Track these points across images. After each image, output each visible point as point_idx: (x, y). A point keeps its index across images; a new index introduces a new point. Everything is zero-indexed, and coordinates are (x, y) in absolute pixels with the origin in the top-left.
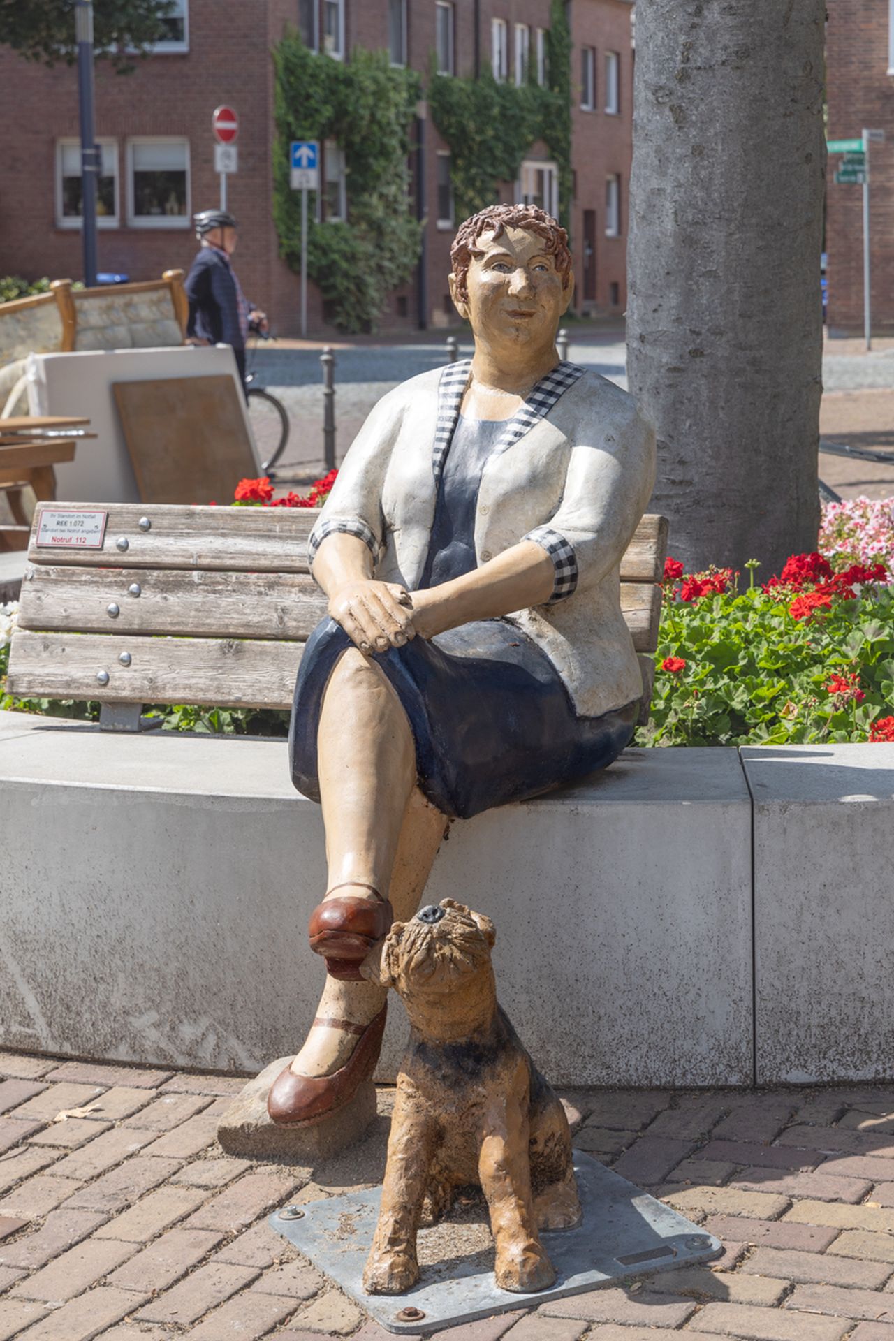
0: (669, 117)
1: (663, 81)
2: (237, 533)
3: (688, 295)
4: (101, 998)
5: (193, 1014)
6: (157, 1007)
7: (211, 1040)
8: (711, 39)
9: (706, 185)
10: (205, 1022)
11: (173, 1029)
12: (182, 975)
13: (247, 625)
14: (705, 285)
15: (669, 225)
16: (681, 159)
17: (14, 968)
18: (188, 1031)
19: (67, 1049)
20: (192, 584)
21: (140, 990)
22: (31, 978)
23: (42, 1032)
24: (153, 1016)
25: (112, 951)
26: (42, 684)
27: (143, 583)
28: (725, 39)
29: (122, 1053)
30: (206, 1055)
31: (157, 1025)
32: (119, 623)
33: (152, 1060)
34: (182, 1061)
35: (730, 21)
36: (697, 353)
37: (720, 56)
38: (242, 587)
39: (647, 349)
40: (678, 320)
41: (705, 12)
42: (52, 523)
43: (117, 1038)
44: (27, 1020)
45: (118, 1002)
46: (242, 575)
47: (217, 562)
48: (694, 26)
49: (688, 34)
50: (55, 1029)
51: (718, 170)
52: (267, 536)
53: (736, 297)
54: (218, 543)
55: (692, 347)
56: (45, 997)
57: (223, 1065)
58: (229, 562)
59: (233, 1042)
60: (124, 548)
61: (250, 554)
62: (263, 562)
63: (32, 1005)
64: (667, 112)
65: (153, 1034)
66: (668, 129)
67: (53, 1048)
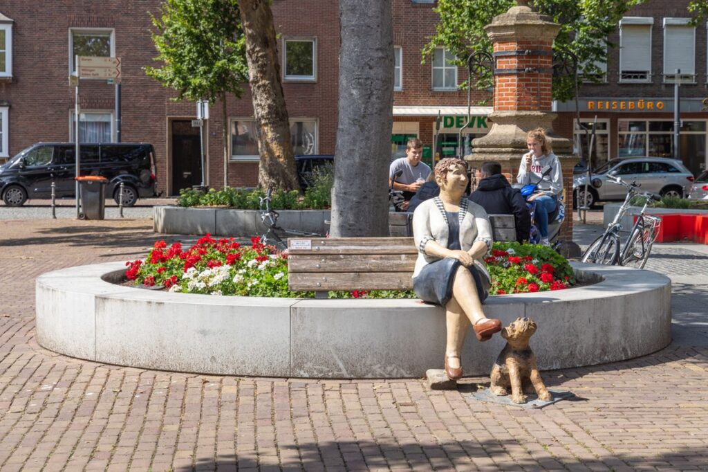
0: (358, 128)
1: (356, 118)
2: (352, 244)
3: (363, 180)
4: (363, 362)
5: (390, 364)
6: (380, 363)
7: (396, 370)
8: (373, 105)
9: (369, 148)
10: (394, 366)
11: (385, 368)
12: (388, 354)
13: (360, 269)
14: (368, 177)
15: (357, 160)
16: (362, 141)
17: (336, 357)
18: (389, 368)
19: (352, 376)
20: (341, 258)
21: (375, 359)
22: (341, 359)
23: (344, 373)
24: (379, 365)
25: (367, 350)
26: (300, 287)
27: (326, 259)
28: (376, 106)
29: (370, 376)
30: (394, 374)
31: (380, 368)
32: (321, 270)
33: (379, 377)
34: (387, 376)
35: (378, 101)
36: (365, 197)
37: (375, 111)
38: (356, 259)
39: (347, 196)
40: (359, 188)
41: (371, 98)
42: (295, 244)
43: (368, 372)
44: (340, 370)
45: (368, 362)
46: (356, 256)
47: (347, 253)
48: (367, 102)
49: (366, 104)
50: (349, 372)
51: (373, 144)
52: (361, 245)
53: (376, 181)
54: (347, 247)
55: (363, 195)
56: (346, 363)
57: (399, 376)
58: (351, 252)
59: (402, 370)
60: (318, 250)
61: (357, 250)
62: (361, 252)
63: (341, 365)
64: (357, 126)
65: (379, 370)
66: (357, 131)
67: (348, 376)
